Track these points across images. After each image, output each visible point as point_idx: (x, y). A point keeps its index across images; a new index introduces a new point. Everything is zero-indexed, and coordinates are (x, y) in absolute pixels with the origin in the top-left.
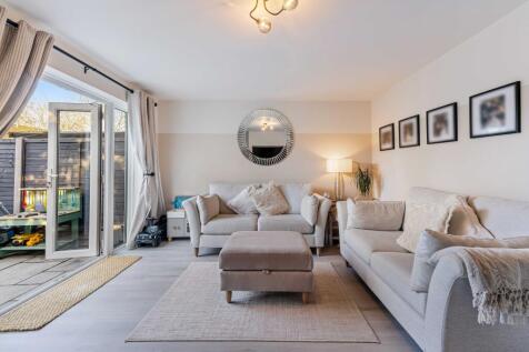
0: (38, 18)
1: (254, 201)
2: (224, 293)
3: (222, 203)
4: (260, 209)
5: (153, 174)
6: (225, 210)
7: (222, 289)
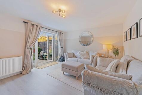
0: (40, 24)
1: (80, 55)
2: (62, 72)
3: (74, 54)
4: (81, 57)
5: (62, 48)
6: (74, 56)
7: (62, 71)
